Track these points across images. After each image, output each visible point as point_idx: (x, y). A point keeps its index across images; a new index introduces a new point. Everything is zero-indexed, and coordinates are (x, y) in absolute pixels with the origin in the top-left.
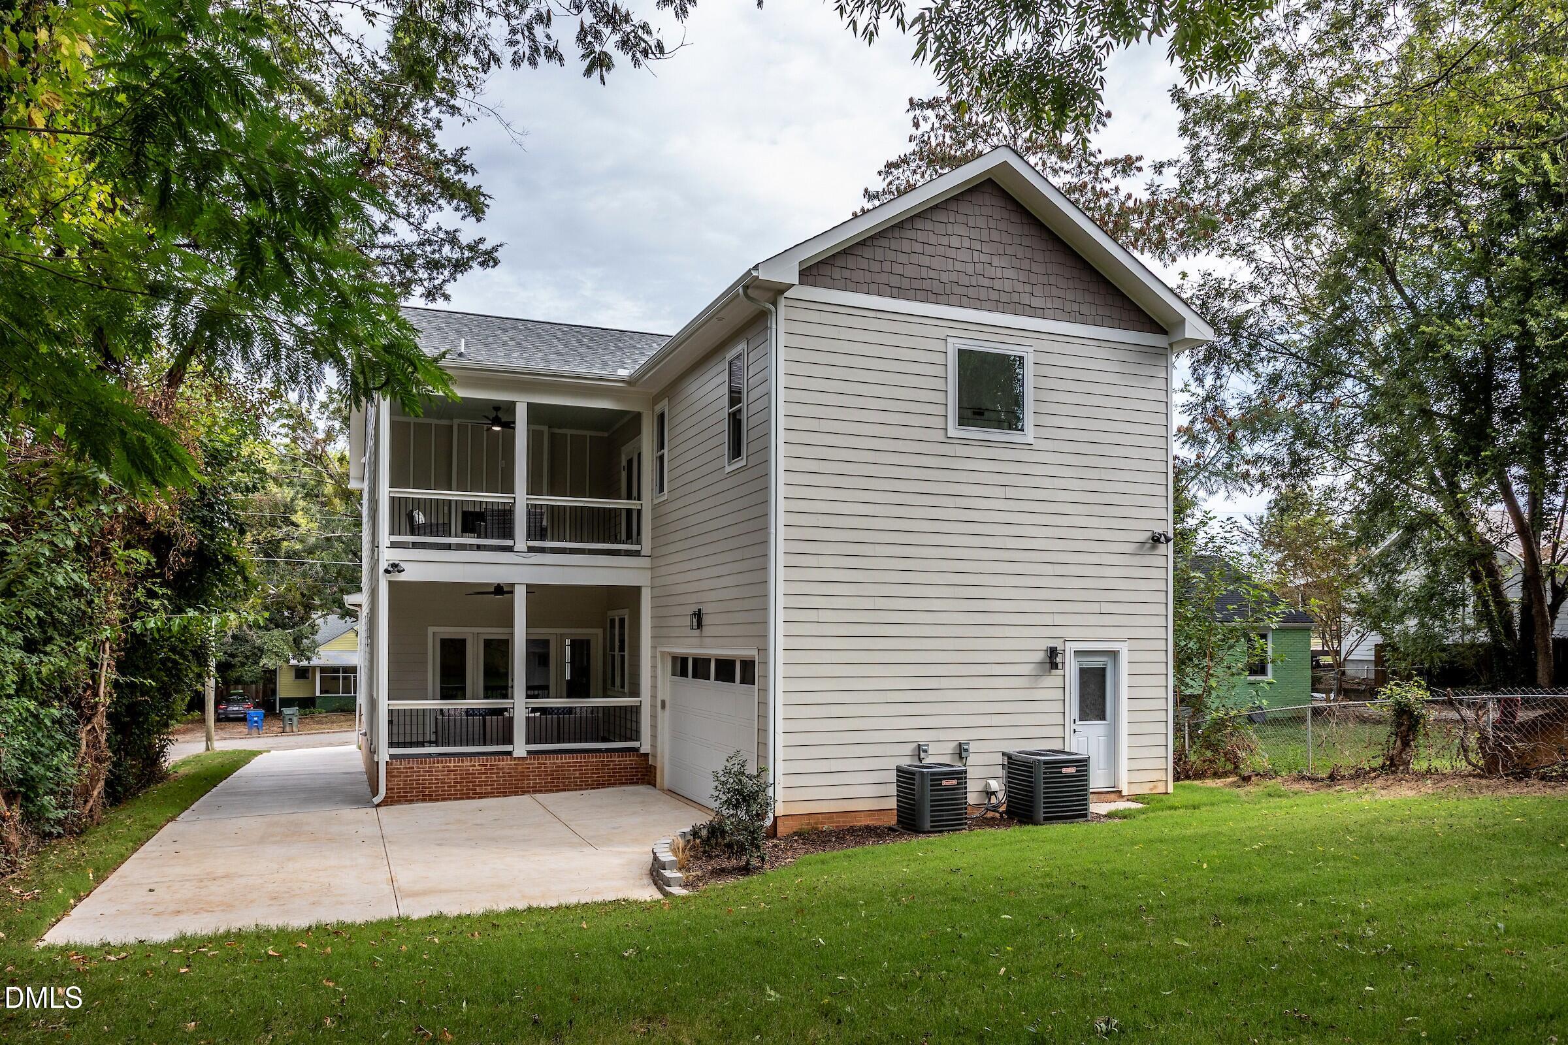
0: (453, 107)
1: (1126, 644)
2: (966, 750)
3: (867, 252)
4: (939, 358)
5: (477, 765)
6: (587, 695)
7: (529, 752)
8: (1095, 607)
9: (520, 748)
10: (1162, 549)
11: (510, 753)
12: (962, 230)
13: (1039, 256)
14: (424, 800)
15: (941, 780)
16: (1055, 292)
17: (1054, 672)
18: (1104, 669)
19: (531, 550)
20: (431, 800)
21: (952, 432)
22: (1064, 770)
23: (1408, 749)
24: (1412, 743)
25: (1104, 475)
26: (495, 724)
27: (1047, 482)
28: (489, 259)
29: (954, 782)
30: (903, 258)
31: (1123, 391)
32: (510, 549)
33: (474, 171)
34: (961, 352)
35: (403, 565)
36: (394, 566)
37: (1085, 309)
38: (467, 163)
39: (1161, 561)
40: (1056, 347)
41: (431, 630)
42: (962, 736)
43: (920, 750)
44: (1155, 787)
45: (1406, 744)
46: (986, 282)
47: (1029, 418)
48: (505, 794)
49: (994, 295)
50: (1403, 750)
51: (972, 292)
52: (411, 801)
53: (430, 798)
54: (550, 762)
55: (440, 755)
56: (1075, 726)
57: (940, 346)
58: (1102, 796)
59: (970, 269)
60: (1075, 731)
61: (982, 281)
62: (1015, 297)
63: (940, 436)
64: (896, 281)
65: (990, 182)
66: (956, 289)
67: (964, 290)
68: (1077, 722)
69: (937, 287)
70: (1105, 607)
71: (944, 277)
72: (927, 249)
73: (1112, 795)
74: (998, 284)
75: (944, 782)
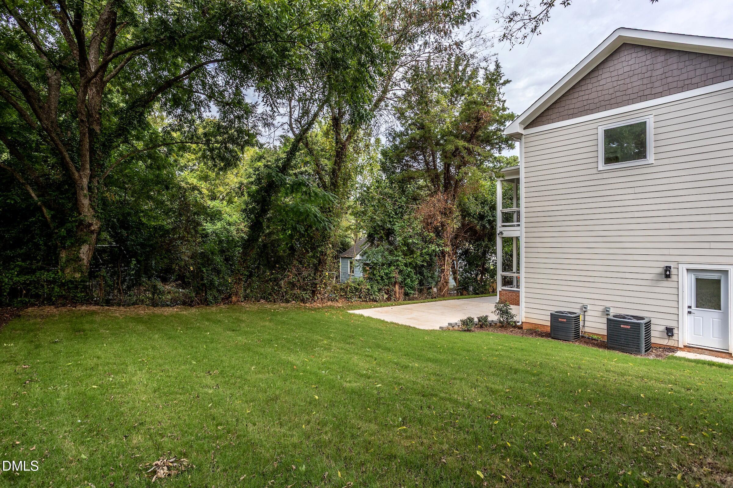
2: (608, 311)
4: (594, 137)
8: (705, 245)
12: (608, 75)
13: (658, 66)
16: (671, 80)
17: (669, 279)
18: (718, 280)
21: (600, 168)
22: (622, 326)
30: (575, 101)
34: (606, 131)
36: (501, 232)
42: (614, 305)
43: (584, 307)
46: (622, 93)
47: (650, 150)
49: (626, 98)
56: (690, 310)
57: (594, 132)
58: (713, 353)
59: (611, 91)
60: (690, 313)
61: (618, 94)
62: (641, 94)
63: (595, 171)
64: (571, 112)
65: (625, 44)
66: (603, 103)
67: (608, 102)
68: (693, 308)
69: (592, 106)
70: (713, 245)
71: (596, 101)
72: (587, 92)
73: (724, 354)
74: (629, 91)
75: (560, 320)
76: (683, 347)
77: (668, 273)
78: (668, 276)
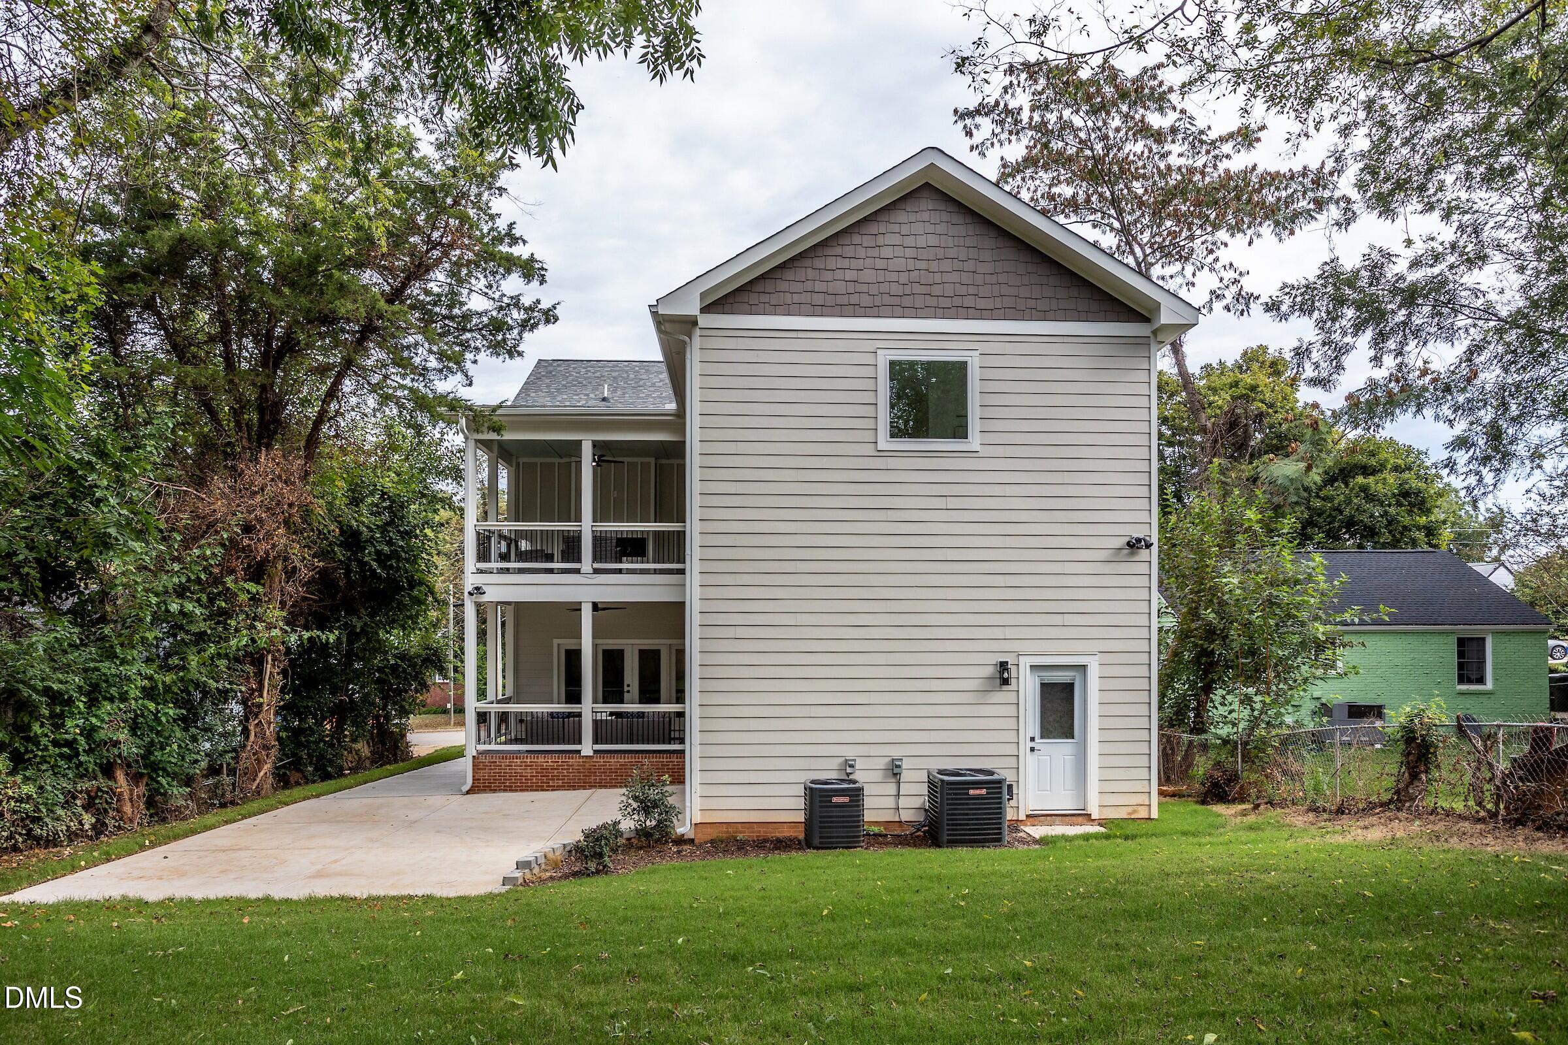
0: (499, 189)
1: (1096, 658)
2: (899, 767)
3: (789, 274)
4: (869, 372)
5: (549, 761)
6: (657, 701)
7: (596, 752)
8: (1057, 619)
9: (587, 748)
10: (1143, 554)
11: (579, 752)
12: (896, 239)
13: (986, 255)
14: (505, 791)
15: (832, 796)
16: (1005, 290)
17: (1005, 688)
18: (1072, 685)
19: (596, 571)
20: (511, 791)
21: (882, 445)
22: (971, 792)
23: (1416, 783)
24: (1423, 777)
25: (1067, 478)
26: (571, 725)
27: (997, 490)
28: (550, 317)
29: (846, 799)
30: (828, 276)
31: (1092, 388)
32: (578, 571)
33: (524, 242)
34: (892, 364)
35: (485, 588)
36: (477, 589)
37: (1042, 305)
38: (518, 235)
39: (1143, 568)
40: (1009, 349)
41: (556, 641)
42: (896, 752)
43: (849, 764)
44: (1135, 812)
45: (1414, 776)
46: (923, 289)
47: (974, 424)
48: (574, 788)
49: (932, 302)
50: (1411, 783)
51: (907, 301)
52: (494, 791)
53: (511, 789)
54: (614, 761)
55: (527, 751)
56: (1032, 744)
57: (869, 359)
58: (1067, 819)
59: (904, 278)
60: (1032, 749)
61: (917, 289)
62: (957, 301)
63: (869, 450)
64: (818, 299)
65: (927, 186)
66: (887, 300)
67: (896, 301)
68: (1037, 740)
69: (866, 300)
70: (1069, 619)
71: (874, 289)
72: (855, 264)
73: (1080, 819)
74: (937, 290)
75: (835, 800)
76: (1024, 818)
77: (1006, 675)
78: (1005, 682)
